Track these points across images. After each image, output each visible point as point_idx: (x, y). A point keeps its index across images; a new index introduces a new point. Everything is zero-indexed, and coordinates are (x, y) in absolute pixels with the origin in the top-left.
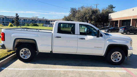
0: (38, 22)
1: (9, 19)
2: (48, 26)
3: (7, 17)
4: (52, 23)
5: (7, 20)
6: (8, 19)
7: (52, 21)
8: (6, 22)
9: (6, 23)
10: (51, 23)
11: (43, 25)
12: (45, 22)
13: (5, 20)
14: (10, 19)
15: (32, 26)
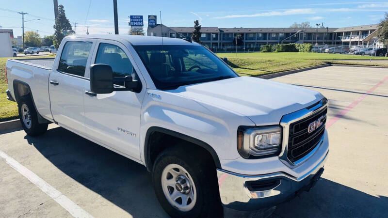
0: (301, 39)
1: (228, 34)
2: (327, 50)
3: (225, 32)
4: (347, 40)
5: (224, 39)
6: (226, 36)
7: (348, 34)
8: (220, 43)
9: (220, 45)
10: (343, 40)
11: (311, 47)
12: (325, 39)
13: (220, 40)
14: (230, 36)
15: (279, 52)
